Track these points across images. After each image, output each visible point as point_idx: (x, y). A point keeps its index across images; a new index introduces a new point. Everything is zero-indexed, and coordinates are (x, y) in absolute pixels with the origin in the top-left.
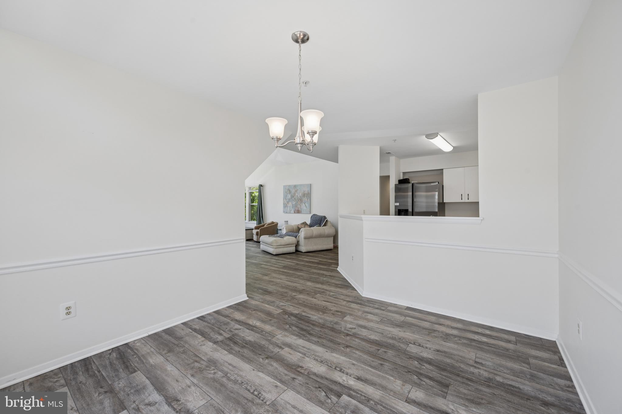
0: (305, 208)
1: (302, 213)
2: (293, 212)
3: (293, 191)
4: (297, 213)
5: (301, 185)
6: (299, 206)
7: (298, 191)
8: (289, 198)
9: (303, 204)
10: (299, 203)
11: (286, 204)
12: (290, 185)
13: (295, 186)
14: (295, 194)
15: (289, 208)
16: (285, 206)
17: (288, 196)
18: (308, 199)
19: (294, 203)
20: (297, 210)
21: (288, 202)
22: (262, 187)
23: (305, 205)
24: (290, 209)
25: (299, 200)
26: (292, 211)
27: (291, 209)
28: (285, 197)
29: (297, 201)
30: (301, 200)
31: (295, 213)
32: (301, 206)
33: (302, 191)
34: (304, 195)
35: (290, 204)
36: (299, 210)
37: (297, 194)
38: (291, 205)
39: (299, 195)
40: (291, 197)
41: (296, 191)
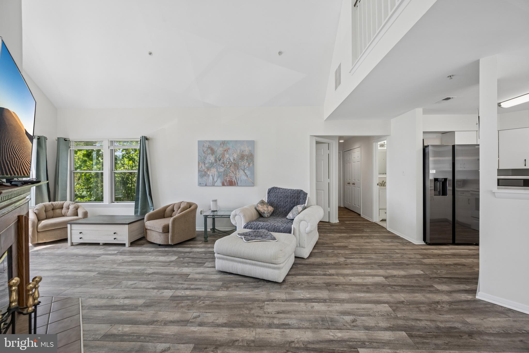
0: (244, 177)
1: (238, 186)
2: (221, 184)
3: (219, 151)
4: (228, 186)
5: (236, 141)
6: (232, 175)
7: (230, 152)
8: (210, 161)
9: (242, 172)
10: (232, 169)
11: (205, 172)
12: (213, 141)
13: (224, 143)
14: (223, 155)
15: (211, 177)
16: (203, 174)
17: (208, 158)
18: (249, 164)
19: (222, 170)
20: (229, 181)
21: (208, 169)
22: (146, 141)
23: (245, 173)
24: (213, 179)
25: (233, 165)
26: (219, 182)
27: (215, 180)
28: (202, 161)
29: (228, 166)
30: (236, 166)
31: (223, 185)
32: (236, 174)
33: (239, 151)
34: (242, 157)
35: (213, 172)
36: (233, 180)
37: (227, 156)
38: (216, 173)
39: (232, 156)
40: (216, 160)
41: (225, 150)
